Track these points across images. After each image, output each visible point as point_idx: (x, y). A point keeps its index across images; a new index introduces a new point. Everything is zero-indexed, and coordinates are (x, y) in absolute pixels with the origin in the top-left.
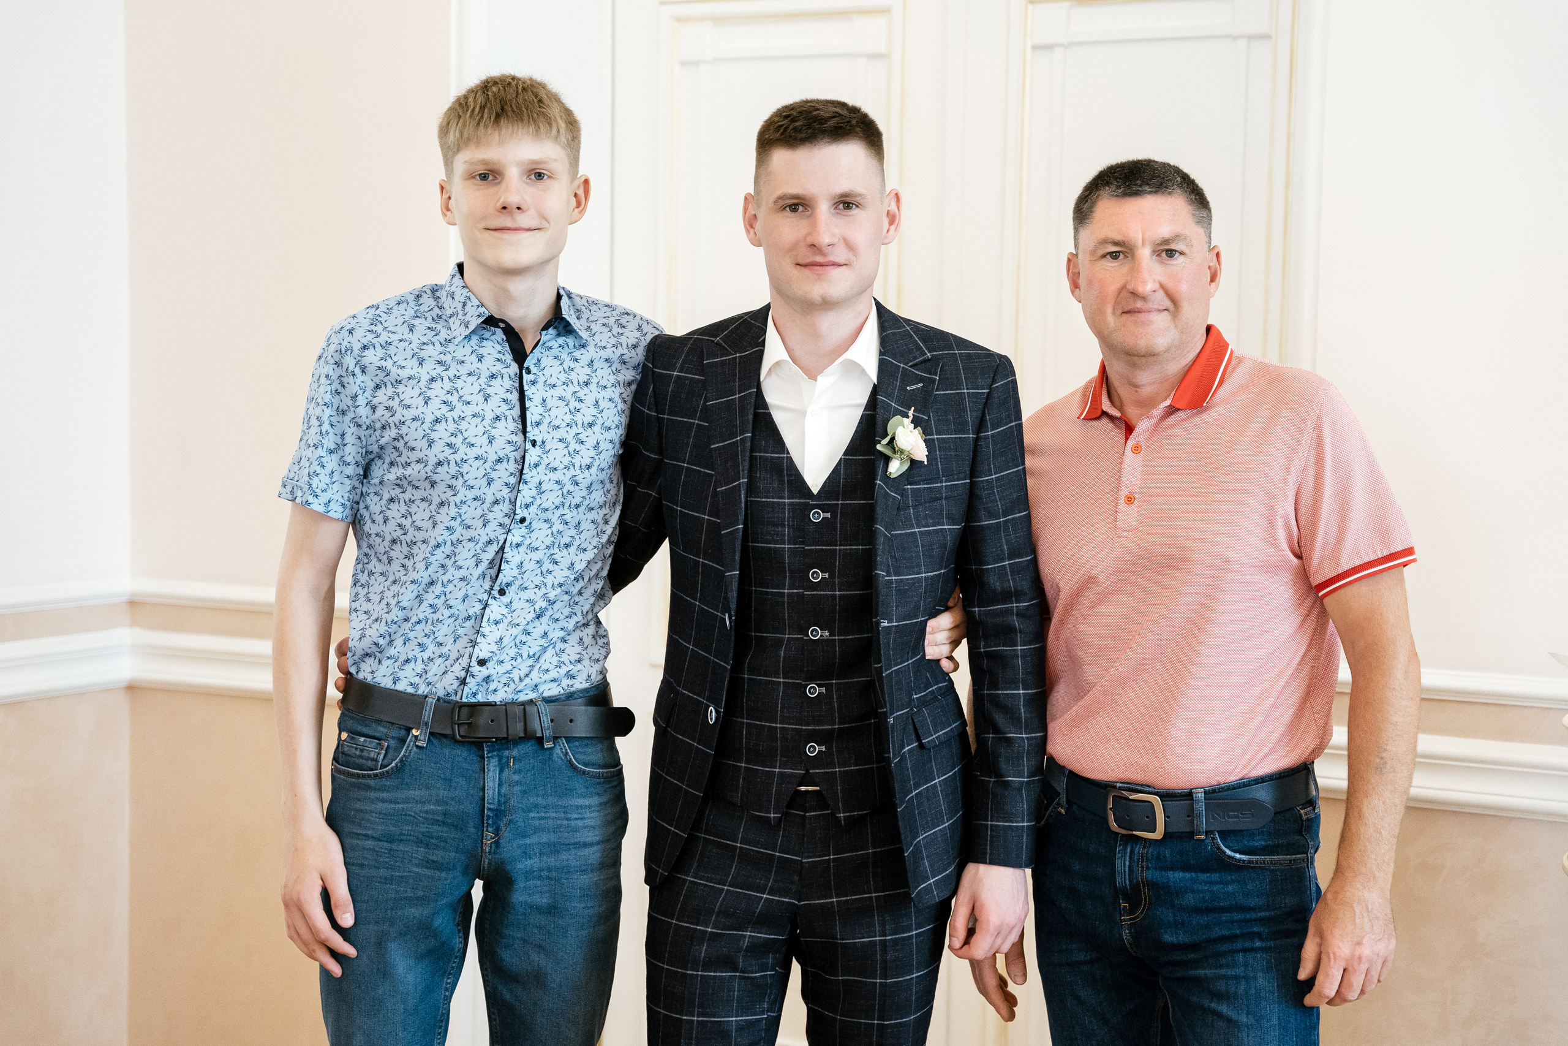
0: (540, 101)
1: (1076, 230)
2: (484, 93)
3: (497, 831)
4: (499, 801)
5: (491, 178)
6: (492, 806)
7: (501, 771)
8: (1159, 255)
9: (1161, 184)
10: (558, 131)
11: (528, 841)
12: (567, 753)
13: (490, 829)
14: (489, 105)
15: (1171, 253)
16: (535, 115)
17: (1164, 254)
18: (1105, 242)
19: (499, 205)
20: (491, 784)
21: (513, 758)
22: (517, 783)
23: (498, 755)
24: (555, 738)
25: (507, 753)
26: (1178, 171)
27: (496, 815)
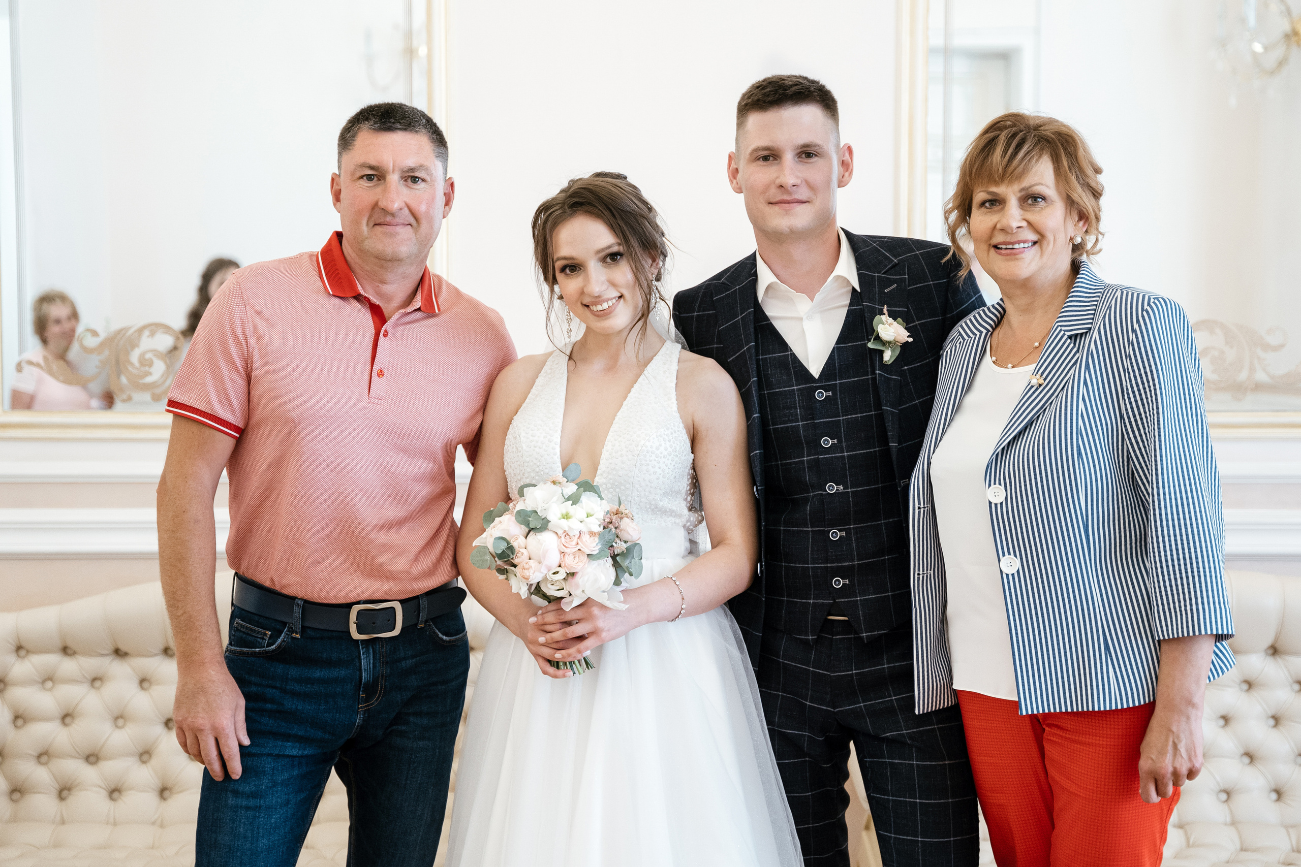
1: (340, 154)
8: (406, 181)
15: (415, 179)
17: (409, 180)
18: (363, 166)
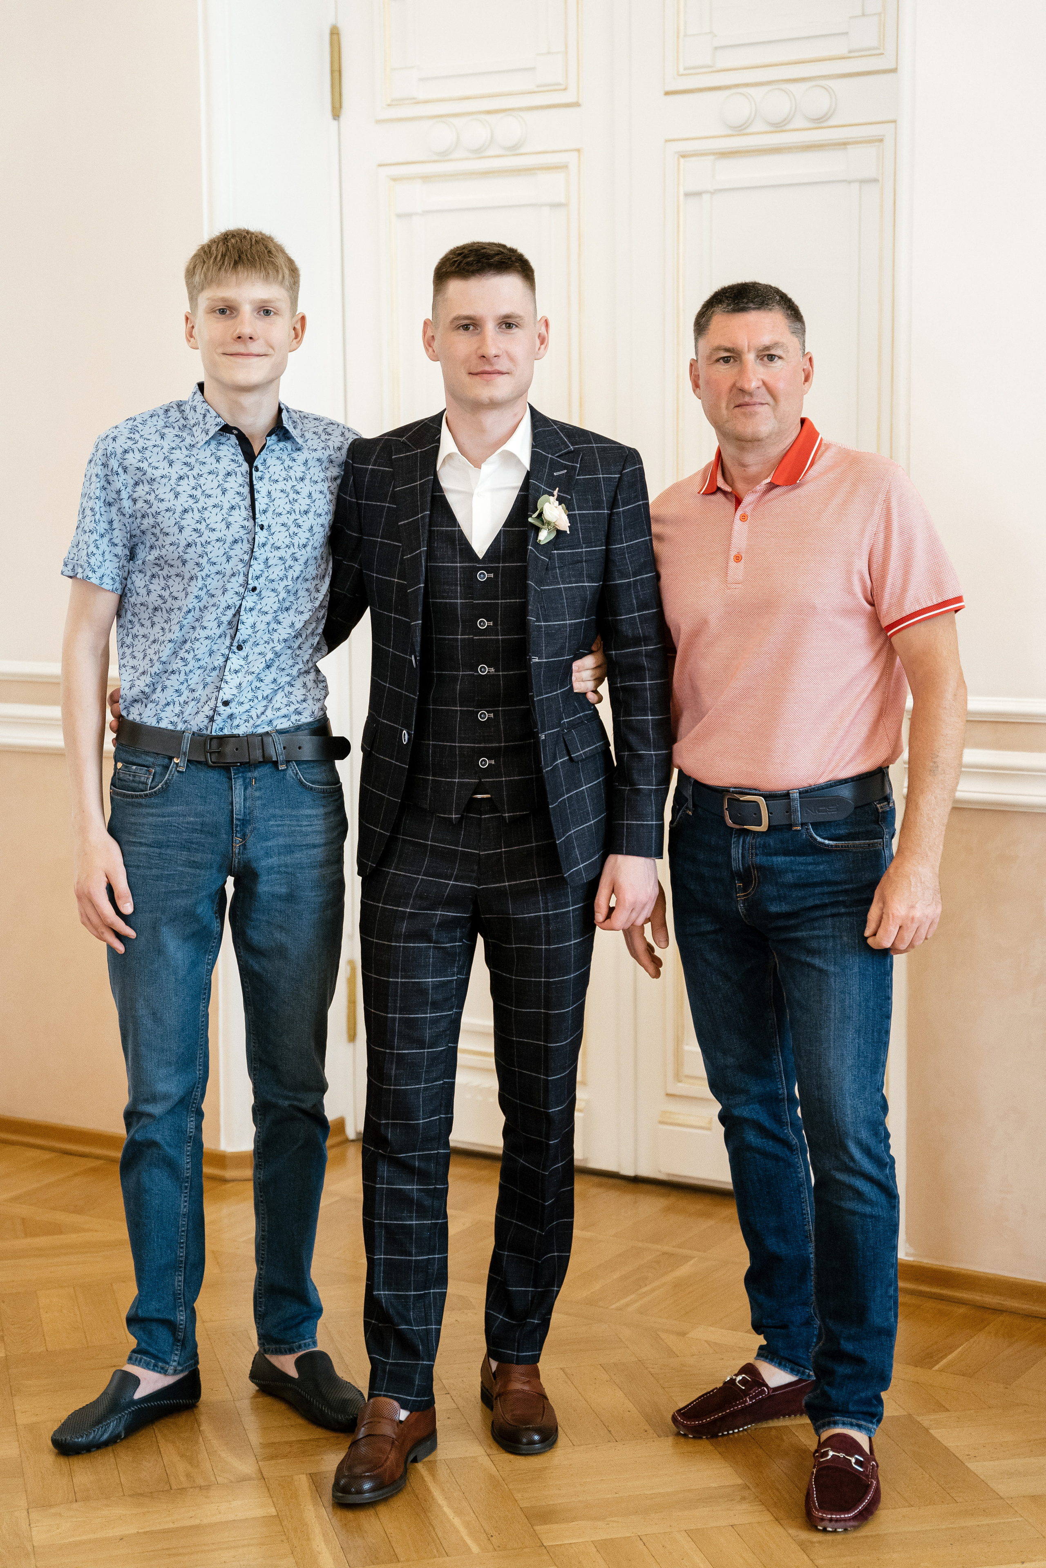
0: (269, 252)
1: (696, 340)
2: (224, 243)
3: (244, 837)
4: (244, 812)
5: (228, 312)
6: (239, 817)
7: (245, 789)
8: (762, 359)
9: (763, 302)
10: (283, 277)
11: (270, 844)
12: (297, 773)
13: (238, 835)
14: (228, 253)
15: (771, 357)
16: (266, 263)
17: (766, 359)
18: (718, 349)
19: (235, 335)
20: (238, 800)
21: (255, 778)
22: (260, 798)
23: (243, 776)
24: (288, 762)
25: (249, 775)
26: (777, 291)
27: (243, 824)
